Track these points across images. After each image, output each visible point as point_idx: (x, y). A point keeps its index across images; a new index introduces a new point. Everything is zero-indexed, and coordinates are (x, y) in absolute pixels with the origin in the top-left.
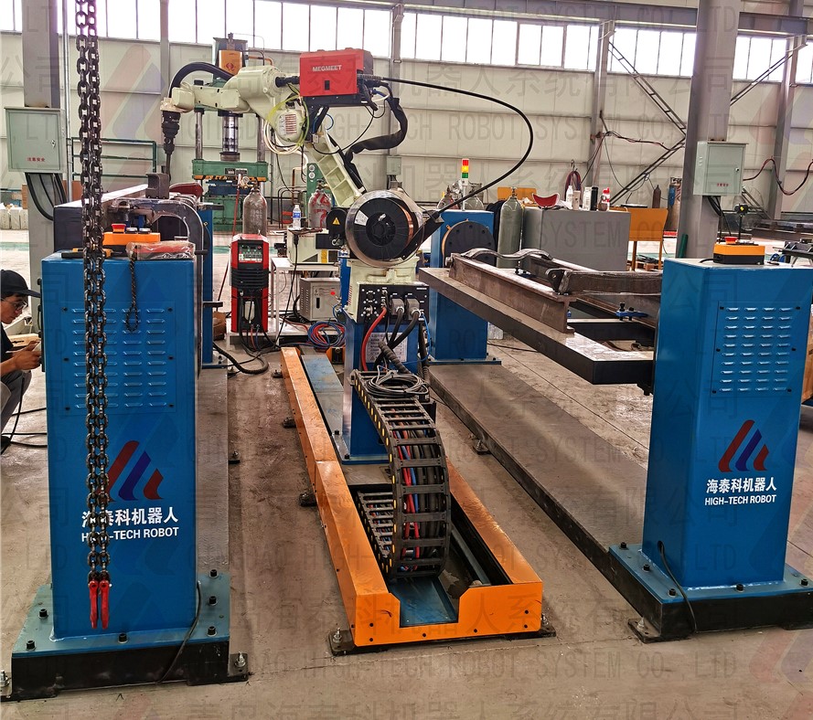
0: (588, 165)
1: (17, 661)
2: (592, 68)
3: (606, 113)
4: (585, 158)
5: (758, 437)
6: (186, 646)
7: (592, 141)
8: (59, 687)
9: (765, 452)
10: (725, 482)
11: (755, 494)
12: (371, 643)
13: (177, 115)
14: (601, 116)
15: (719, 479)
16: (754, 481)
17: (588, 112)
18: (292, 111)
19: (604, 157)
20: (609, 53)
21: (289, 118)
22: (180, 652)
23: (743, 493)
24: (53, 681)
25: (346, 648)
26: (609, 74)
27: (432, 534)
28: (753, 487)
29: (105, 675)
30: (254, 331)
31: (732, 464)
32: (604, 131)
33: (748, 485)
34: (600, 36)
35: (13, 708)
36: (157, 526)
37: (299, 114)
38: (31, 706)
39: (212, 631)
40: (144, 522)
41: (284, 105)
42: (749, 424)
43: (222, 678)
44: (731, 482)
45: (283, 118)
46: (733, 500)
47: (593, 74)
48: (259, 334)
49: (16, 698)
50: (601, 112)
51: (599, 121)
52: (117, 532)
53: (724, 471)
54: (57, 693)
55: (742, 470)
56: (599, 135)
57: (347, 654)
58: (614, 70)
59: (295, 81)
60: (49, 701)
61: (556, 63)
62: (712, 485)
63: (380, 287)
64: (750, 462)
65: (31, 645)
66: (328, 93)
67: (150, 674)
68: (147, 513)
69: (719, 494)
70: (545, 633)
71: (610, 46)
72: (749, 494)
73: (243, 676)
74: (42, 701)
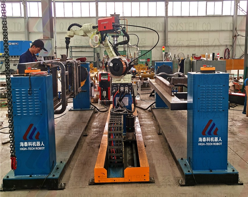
0: (232, 46)
1: (4, 181)
2: (232, 14)
3: (237, 29)
4: (231, 44)
5: (214, 125)
6: (46, 179)
7: (233, 38)
8: (15, 188)
9: (217, 129)
10: (204, 138)
11: (215, 142)
12: (99, 182)
13: (69, 38)
14: (236, 30)
15: (202, 138)
16: (214, 138)
17: (232, 29)
18: (97, 35)
19: (237, 43)
20: (238, 9)
21: (96, 37)
22: (45, 181)
23: (210, 142)
24: (13, 187)
25: (93, 183)
26: (238, 16)
27: (119, 152)
28: (214, 140)
29: (26, 186)
30: (106, 100)
31: (206, 133)
32: (237, 35)
33: (212, 139)
34: (235, 4)
35: (3, 193)
36: (39, 147)
37: (99, 36)
38: (7, 193)
39: (54, 176)
40: (36, 146)
41: (95, 34)
42: (211, 121)
43: (56, 189)
44: (206, 138)
45: (95, 37)
46: (208, 144)
47: (233, 16)
48: (107, 101)
49: (4, 190)
50: (236, 28)
51: (235, 31)
52: (29, 148)
53: (204, 135)
54: (14, 190)
55: (210, 135)
56: (235, 36)
57: (93, 185)
58: (240, 14)
59: (97, 27)
60: (12, 192)
61: (220, 14)
62: (200, 139)
63: (118, 84)
64: (212, 132)
65: (8, 177)
66: (105, 29)
67: (38, 186)
68: (36, 143)
69: (203, 142)
70: (151, 182)
71: (238, 7)
72: (213, 142)
73: (62, 189)
74: (10, 192)
